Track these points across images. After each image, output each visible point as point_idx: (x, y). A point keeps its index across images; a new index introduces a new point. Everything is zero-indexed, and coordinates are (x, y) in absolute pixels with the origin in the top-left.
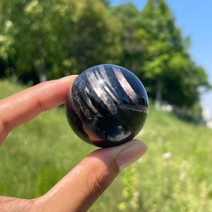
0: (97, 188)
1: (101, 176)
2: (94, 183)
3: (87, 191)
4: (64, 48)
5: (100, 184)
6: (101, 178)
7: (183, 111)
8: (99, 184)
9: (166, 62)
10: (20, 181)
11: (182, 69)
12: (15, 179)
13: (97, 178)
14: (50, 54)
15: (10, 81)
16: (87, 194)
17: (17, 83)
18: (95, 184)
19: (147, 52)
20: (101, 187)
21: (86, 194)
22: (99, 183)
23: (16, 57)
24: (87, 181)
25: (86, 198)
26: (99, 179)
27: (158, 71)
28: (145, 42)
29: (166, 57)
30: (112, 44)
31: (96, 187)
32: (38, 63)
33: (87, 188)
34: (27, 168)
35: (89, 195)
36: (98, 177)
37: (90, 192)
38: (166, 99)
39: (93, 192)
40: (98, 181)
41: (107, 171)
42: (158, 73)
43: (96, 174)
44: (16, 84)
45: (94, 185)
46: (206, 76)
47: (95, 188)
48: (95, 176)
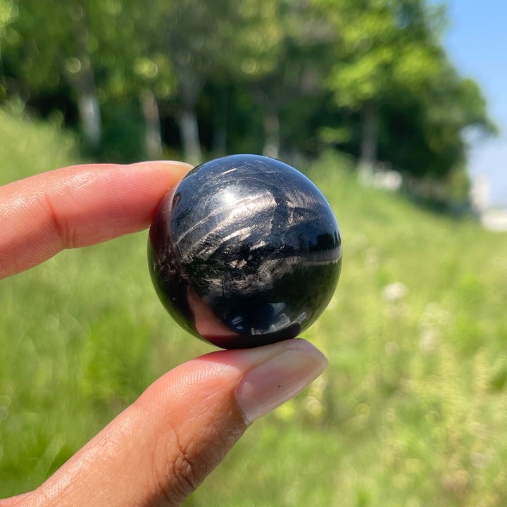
0: (180, 474)
1: (192, 439)
2: (170, 459)
3: (151, 484)
4: (139, 31)
5: (189, 462)
6: (191, 445)
7: (427, 186)
8: (185, 463)
9: (387, 67)
10: (42, 352)
11: (426, 85)
12: (30, 346)
13: (180, 447)
14: (104, 47)
15: (9, 112)
16: (153, 492)
17: (24, 116)
18: (174, 462)
19: (339, 42)
20: (193, 471)
21: (150, 493)
22: (185, 459)
23: (22, 52)
24: (153, 453)
25: (149, 502)
26: (186, 448)
27: (368, 89)
28: (336, 18)
29: (386, 54)
30: (257, 21)
31: (177, 472)
32: (76, 68)
33: (152, 474)
34: (58, 322)
35: (159, 493)
36: (183, 443)
37: (160, 485)
38: (387, 158)
39: (169, 484)
40: (184, 453)
41: (208, 425)
42: (367, 94)
43: (178, 436)
44: (23, 119)
45: (171, 465)
46: (483, 102)
47: (174, 472)
48: (173, 439)
